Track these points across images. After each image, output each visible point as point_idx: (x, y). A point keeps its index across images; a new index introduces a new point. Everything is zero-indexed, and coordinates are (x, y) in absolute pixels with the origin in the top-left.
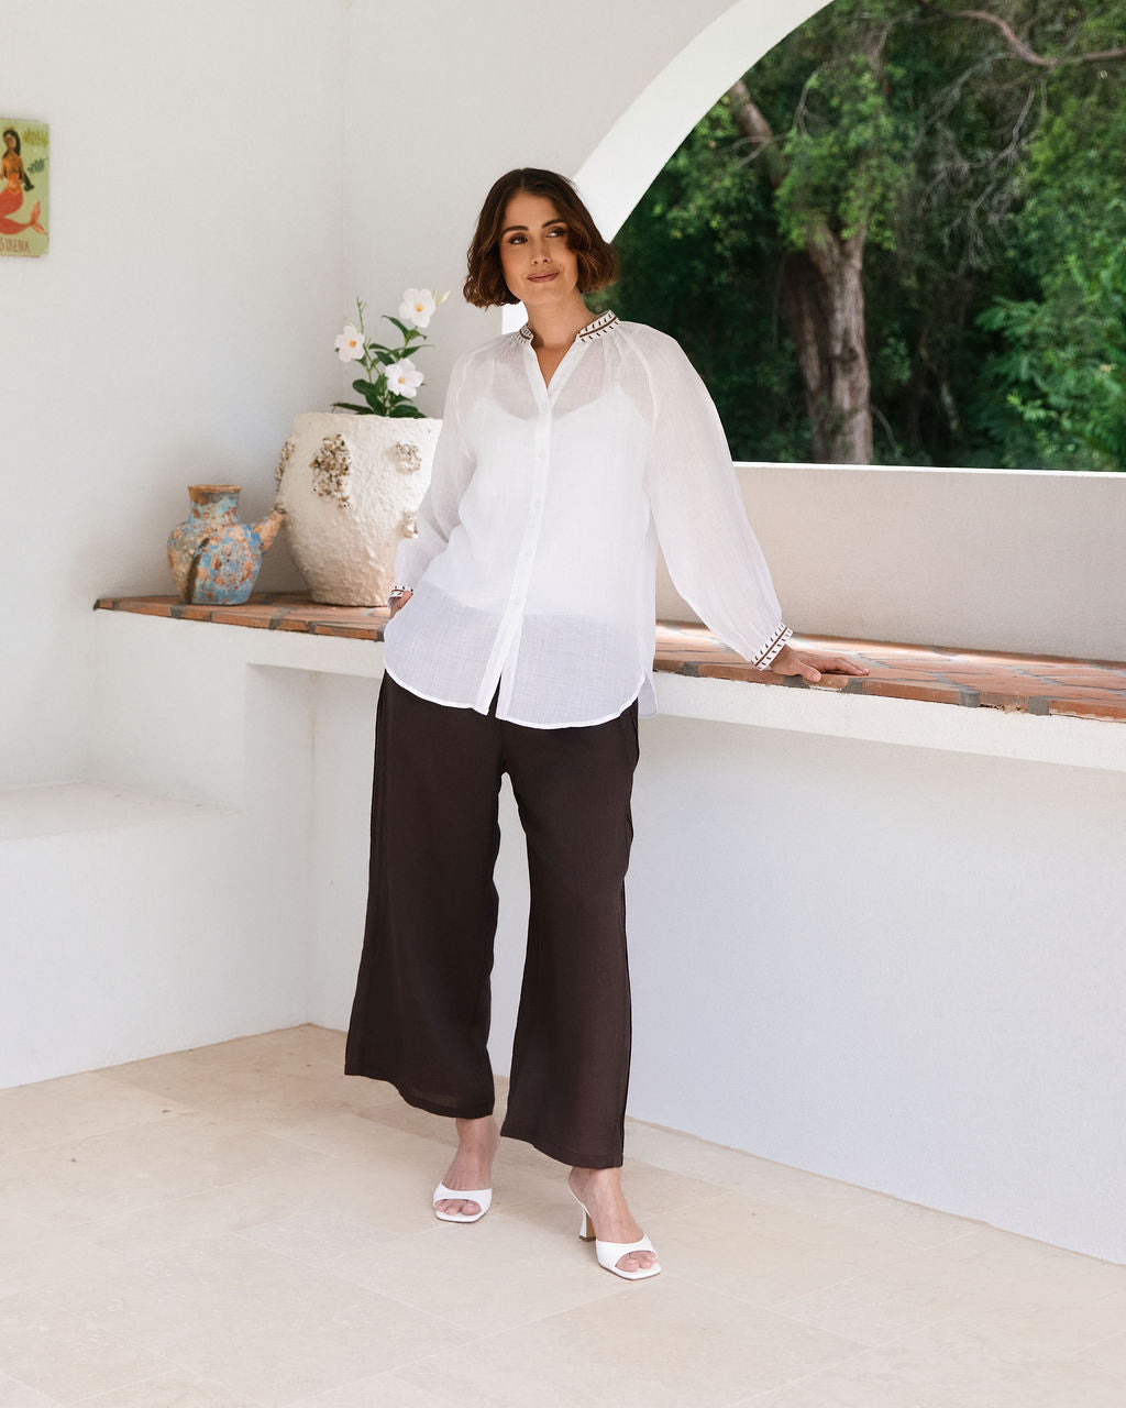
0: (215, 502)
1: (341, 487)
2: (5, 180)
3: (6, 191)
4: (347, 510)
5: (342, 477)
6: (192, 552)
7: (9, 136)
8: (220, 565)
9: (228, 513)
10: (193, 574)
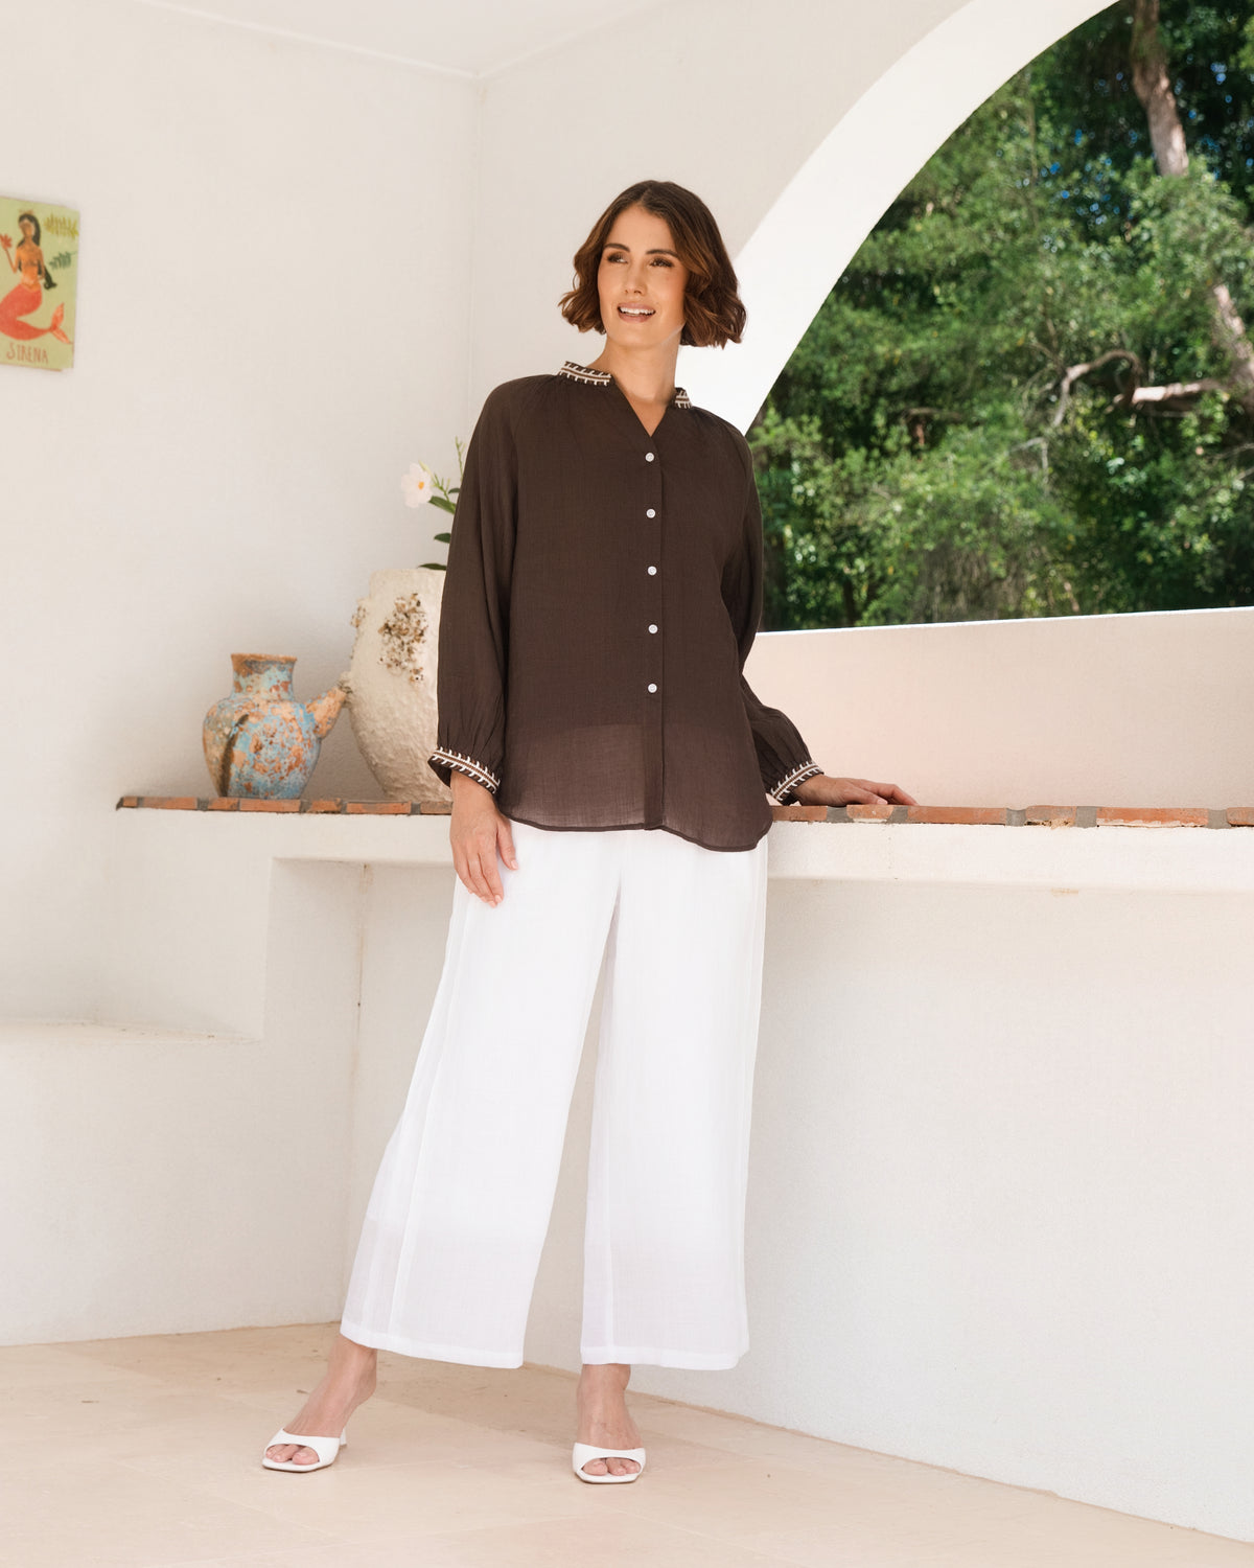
0: (260, 673)
1: (414, 658)
2: (20, 274)
3: (20, 287)
4: (417, 685)
5: (416, 646)
6: (227, 731)
7: (26, 221)
8: (261, 748)
9: (277, 688)
10: (227, 759)
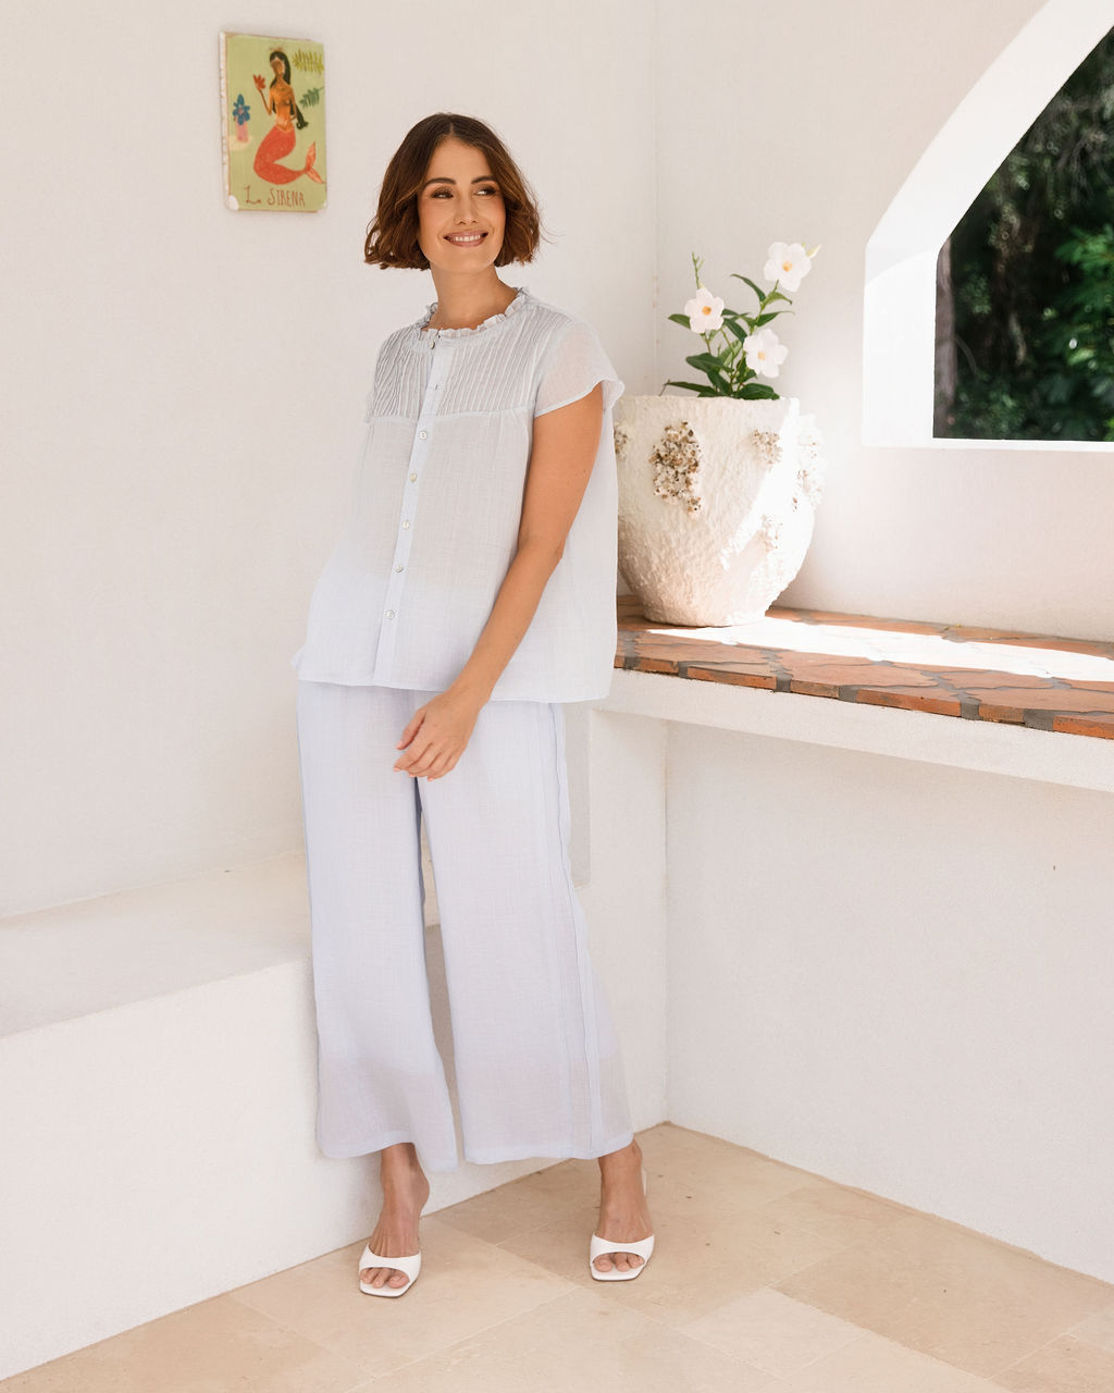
1: (691, 488)
2: (274, 116)
3: (275, 128)
4: (695, 515)
5: (692, 476)
7: (277, 59)
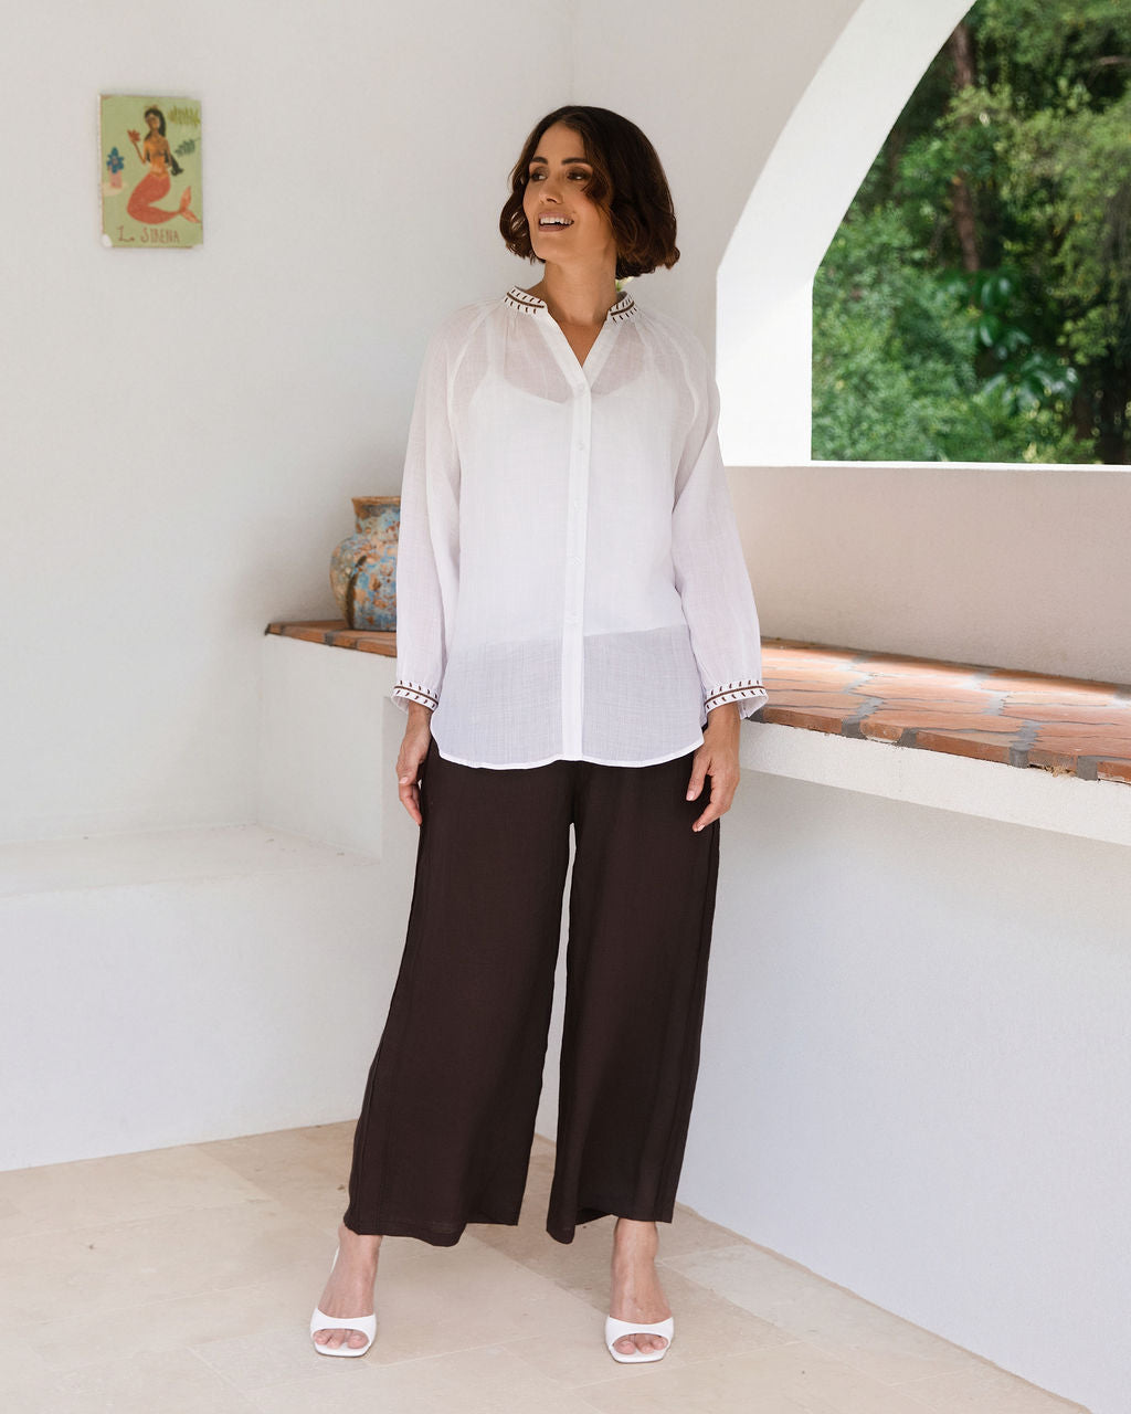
0: (376, 515)
6: (348, 571)
8: (379, 586)
9: (392, 528)
10: (350, 596)
